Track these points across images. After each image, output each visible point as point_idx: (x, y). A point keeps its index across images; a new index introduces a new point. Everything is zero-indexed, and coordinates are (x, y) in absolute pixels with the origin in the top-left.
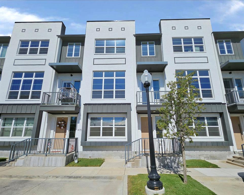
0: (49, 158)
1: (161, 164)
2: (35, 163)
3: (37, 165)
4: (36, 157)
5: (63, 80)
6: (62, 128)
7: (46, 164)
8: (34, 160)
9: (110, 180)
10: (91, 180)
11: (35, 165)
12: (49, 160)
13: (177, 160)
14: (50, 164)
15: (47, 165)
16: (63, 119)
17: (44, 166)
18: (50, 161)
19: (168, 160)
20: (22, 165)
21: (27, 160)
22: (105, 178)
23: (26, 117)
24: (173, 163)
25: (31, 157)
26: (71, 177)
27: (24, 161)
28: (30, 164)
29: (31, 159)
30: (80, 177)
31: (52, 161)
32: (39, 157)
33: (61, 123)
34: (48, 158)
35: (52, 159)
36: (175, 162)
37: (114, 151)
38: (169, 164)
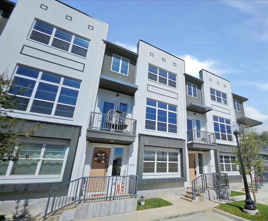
0: (116, 203)
1: (218, 196)
2: (95, 212)
3: (99, 214)
4: (97, 203)
5: (103, 98)
6: (103, 162)
7: (112, 211)
8: (94, 207)
9: (203, 214)
10: (189, 217)
11: (96, 215)
12: (116, 206)
13: (227, 191)
14: (117, 211)
15: (113, 213)
16: (102, 149)
17: (109, 214)
18: (118, 207)
19: (222, 192)
20: (73, 219)
21: (81, 209)
22: (199, 212)
23: (45, 142)
24: (225, 194)
25: (89, 204)
26: (172, 217)
27: (77, 211)
28: (87, 215)
29: (88, 208)
30: (180, 216)
31: (120, 206)
32: (101, 203)
33: (100, 155)
34: (114, 203)
35: (120, 203)
36: (225, 193)
37: (169, 188)
38: (223, 195)
